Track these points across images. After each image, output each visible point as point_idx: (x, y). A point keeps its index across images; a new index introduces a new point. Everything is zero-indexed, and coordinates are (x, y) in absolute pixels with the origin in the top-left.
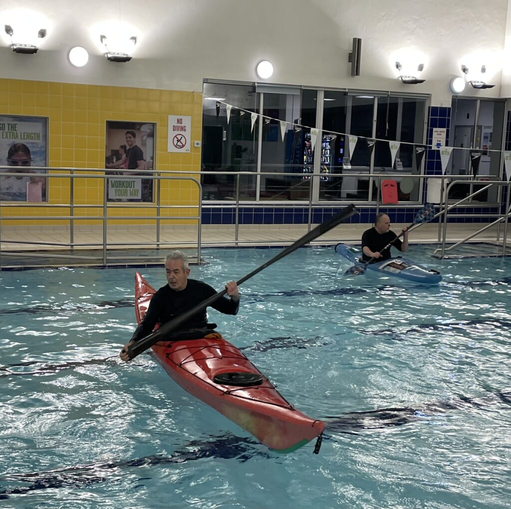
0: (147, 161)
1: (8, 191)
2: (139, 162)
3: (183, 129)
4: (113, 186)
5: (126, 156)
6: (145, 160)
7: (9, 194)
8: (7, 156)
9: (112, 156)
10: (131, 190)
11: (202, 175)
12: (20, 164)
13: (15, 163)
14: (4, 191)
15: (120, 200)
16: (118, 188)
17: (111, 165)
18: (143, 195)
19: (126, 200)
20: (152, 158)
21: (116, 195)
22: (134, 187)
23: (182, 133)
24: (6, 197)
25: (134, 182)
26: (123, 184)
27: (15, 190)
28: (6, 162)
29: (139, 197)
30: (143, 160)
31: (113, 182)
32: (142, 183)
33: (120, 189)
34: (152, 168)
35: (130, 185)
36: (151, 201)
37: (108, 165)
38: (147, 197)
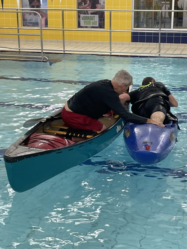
0: (102, 4)
1: (30, 21)
2: (97, 5)
4: (83, 19)
5: (90, 2)
6: (100, 4)
7: (31, 23)
9: (82, 2)
10: (93, 22)
11: (135, 12)
12: (36, 7)
13: (33, 7)
14: (29, 21)
15: (87, 27)
16: (85, 20)
17: (81, 7)
18: (99, 24)
19: (90, 27)
20: (104, 3)
21: (84, 24)
22: (94, 20)
24: (30, 24)
25: (94, 17)
26: (88, 18)
27: (33, 21)
28: (29, 6)
29: (97, 25)
30: (99, 4)
31: (83, 17)
32: (99, 17)
33: (87, 20)
34: (104, 8)
35: (92, 18)
36: (104, 28)
37: (80, 7)
38: (101, 25)
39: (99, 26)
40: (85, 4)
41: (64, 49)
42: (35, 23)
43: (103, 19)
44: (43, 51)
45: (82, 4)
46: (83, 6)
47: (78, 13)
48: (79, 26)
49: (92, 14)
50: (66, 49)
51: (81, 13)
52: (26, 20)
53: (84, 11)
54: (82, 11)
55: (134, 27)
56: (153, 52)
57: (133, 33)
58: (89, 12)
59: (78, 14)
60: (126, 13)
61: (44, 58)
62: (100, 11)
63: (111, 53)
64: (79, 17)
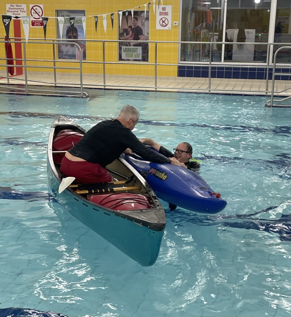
0: (145, 35)
1: (67, 54)
2: (140, 36)
3: (166, 14)
4: (124, 51)
5: (132, 32)
6: (144, 35)
7: (67, 55)
8: (66, 33)
9: (124, 32)
10: (136, 54)
11: (182, 44)
12: (72, 38)
13: (70, 37)
14: (65, 53)
15: (128, 60)
16: (127, 53)
17: (123, 38)
18: (142, 57)
19: (132, 60)
20: (148, 34)
21: (126, 57)
22: (137, 52)
23: (166, 16)
24: (66, 56)
25: (137, 49)
26: (131, 50)
27: (70, 53)
28: (66, 37)
29: (141, 58)
30: (142, 34)
31: (124, 49)
32: (142, 49)
33: (129, 53)
34: (148, 40)
35: (134, 51)
36: (148, 61)
37: (121, 38)
38: (145, 58)
39: (142, 58)
40: (127, 35)
41: (105, 83)
42: (72, 55)
43: (146, 51)
44: (83, 86)
45: (124, 34)
46: (124, 37)
47: (120, 44)
48: (120, 59)
49: (134, 45)
50: (106, 84)
51: (122, 45)
52: (63, 52)
53: (126, 42)
54: (123, 42)
55: (181, 61)
56: (202, 88)
57: (180, 67)
58: (131, 44)
59: (119, 46)
60: (172, 45)
61: (84, 94)
62: (143, 43)
63: (156, 88)
64: (120, 49)
